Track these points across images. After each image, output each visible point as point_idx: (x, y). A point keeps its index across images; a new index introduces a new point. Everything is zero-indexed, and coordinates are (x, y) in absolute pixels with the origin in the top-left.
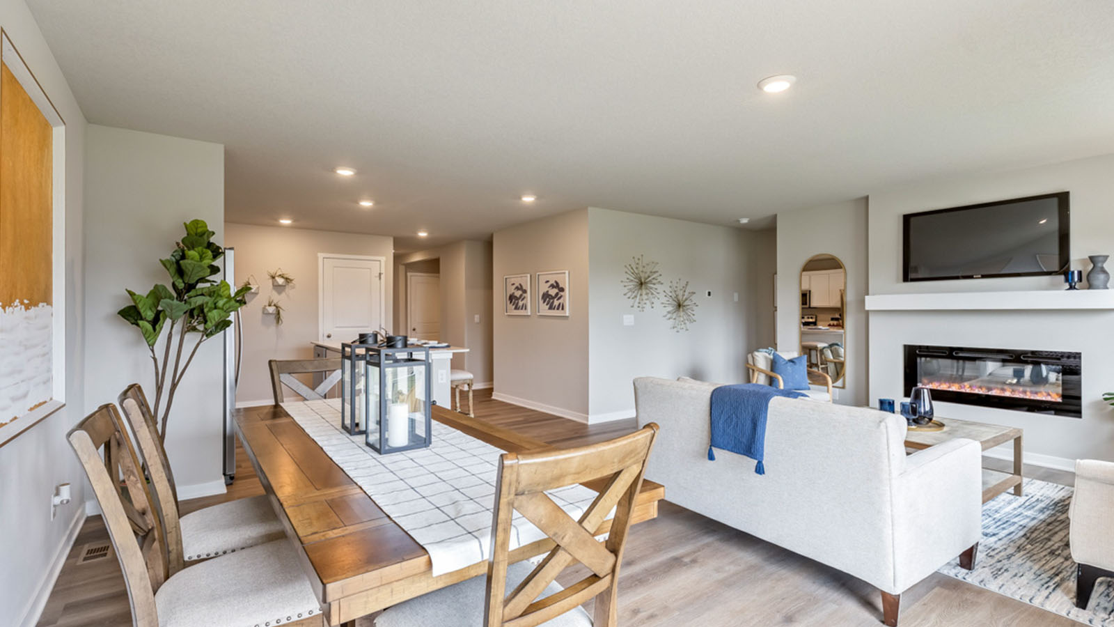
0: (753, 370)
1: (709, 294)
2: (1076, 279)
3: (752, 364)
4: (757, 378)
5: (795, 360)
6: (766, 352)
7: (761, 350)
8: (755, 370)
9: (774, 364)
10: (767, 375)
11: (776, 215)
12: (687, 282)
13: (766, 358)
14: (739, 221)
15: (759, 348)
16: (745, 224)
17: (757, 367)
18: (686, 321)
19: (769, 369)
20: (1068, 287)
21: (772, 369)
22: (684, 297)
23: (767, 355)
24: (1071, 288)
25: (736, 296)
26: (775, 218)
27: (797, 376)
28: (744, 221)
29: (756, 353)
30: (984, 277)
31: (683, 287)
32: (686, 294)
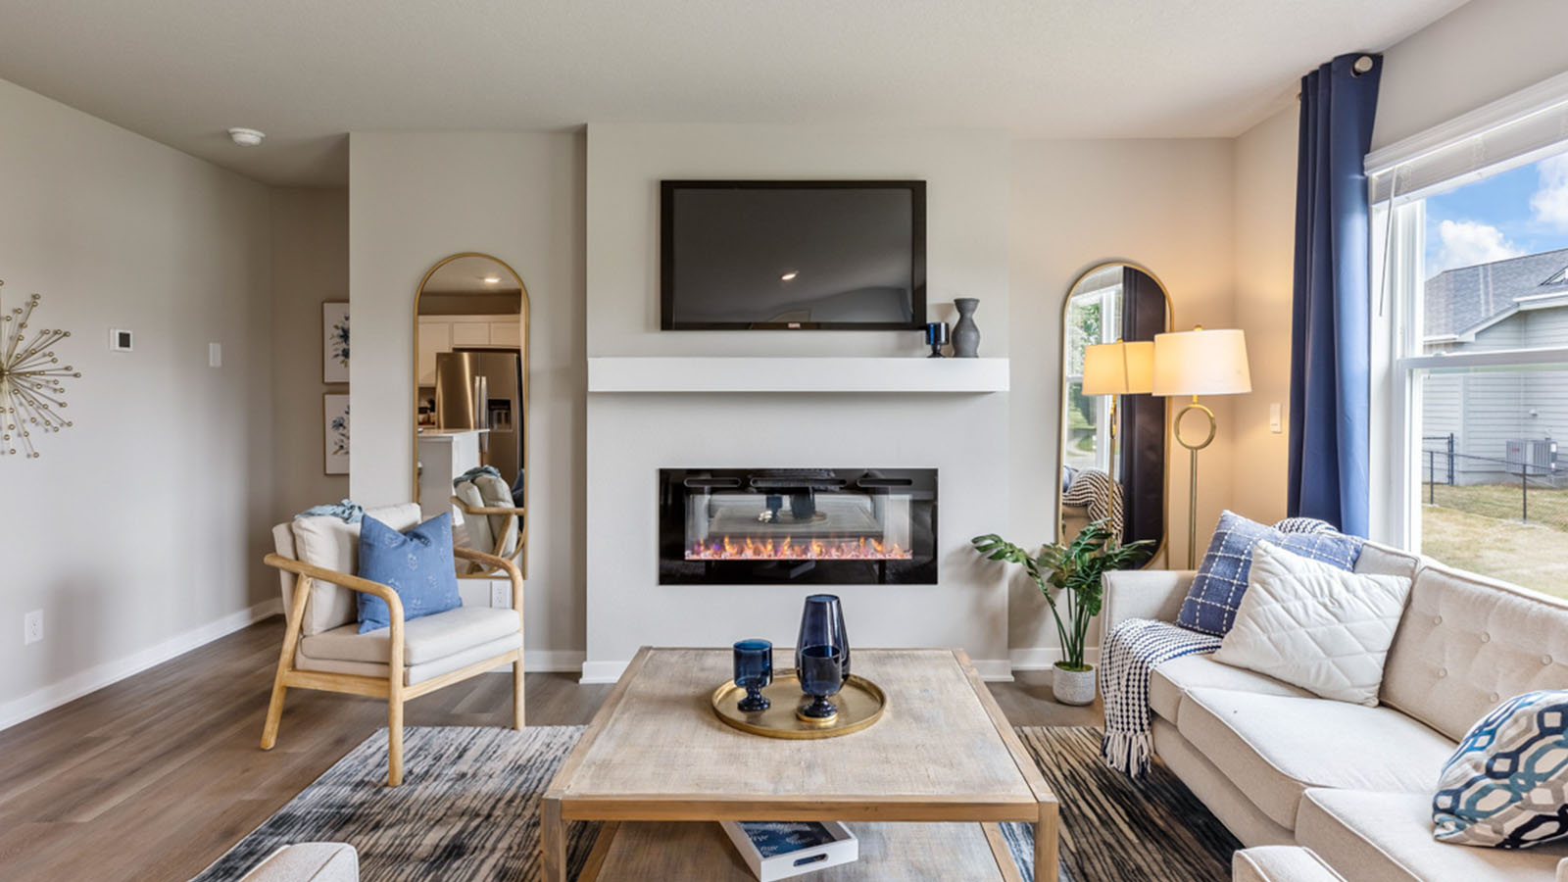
0: (295, 577)
1: (124, 340)
2: (943, 339)
3: (290, 555)
4: (309, 595)
5: (423, 531)
6: (335, 514)
7: (317, 509)
8: (303, 574)
9: (362, 552)
10: (340, 587)
11: (347, 136)
12: (34, 297)
13: (337, 532)
14: (229, 136)
15: (313, 505)
16: (250, 146)
17: (305, 565)
18: (29, 427)
19: (347, 566)
20: (931, 352)
21: (358, 569)
22: (20, 348)
23: (339, 522)
24: (936, 354)
25: (215, 354)
26: (341, 147)
27: (430, 578)
28: (249, 136)
29: (306, 522)
30: (806, 326)
31: (17, 311)
32: (29, 336)
